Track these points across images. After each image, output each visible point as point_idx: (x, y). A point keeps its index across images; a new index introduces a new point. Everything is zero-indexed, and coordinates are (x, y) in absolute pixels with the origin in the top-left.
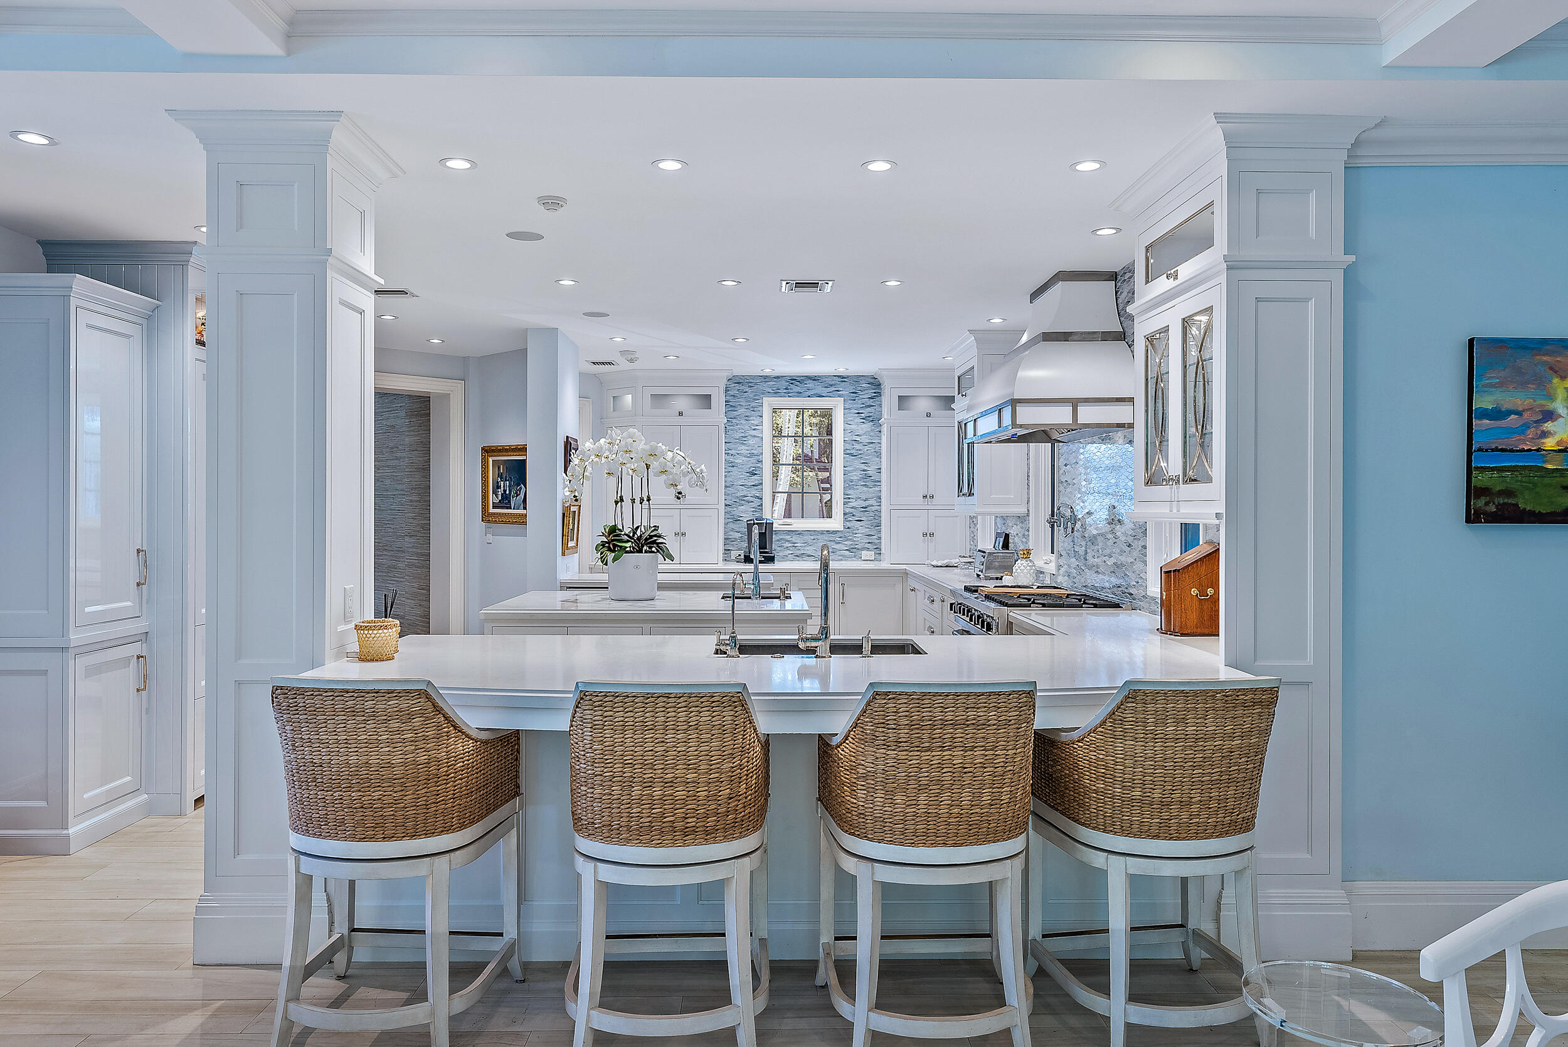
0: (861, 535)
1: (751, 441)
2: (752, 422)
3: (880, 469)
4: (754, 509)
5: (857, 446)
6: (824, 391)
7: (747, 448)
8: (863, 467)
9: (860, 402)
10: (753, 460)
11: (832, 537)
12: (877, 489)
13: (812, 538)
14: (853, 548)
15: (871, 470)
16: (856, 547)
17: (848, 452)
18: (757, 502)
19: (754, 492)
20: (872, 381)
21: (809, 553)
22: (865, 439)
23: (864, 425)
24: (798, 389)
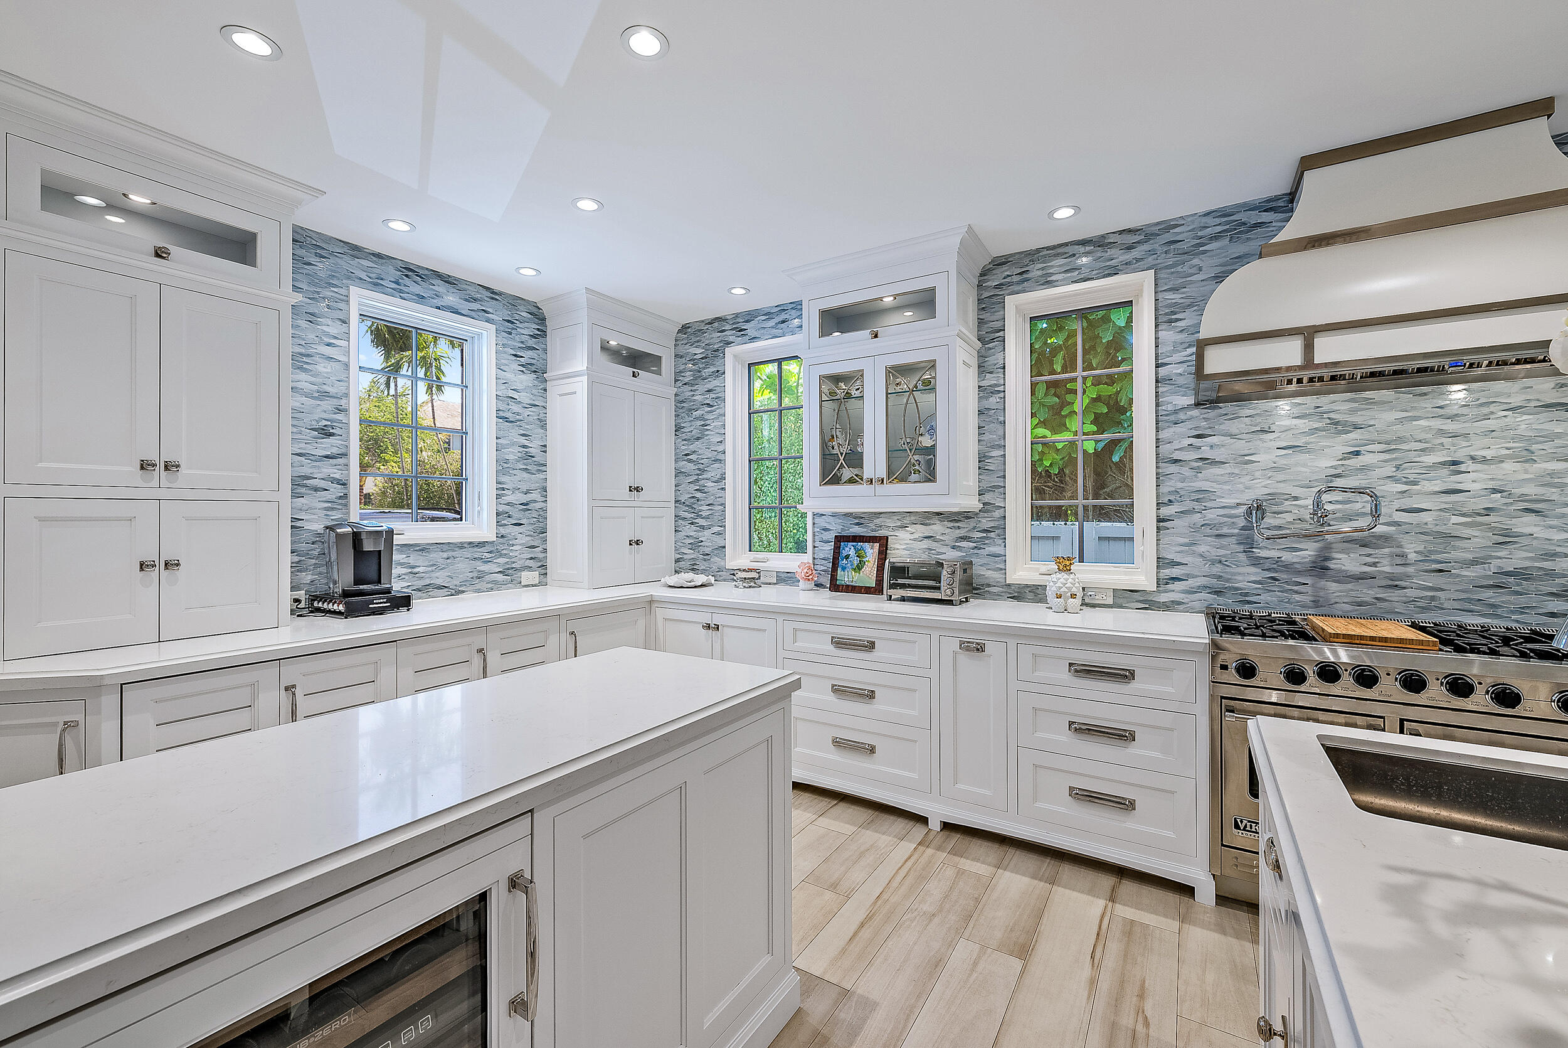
0: (520, 547)
1: (323, 368)
2: (325, 328)
3: (545, 446)
4: (327, 505)
5: (515, 408)
6: (465, 307)
7: (313, 379)
8: (523, 441)
9: (517, 338)
10: (327, 405)
11: (478, 552)
12: (542, 476)
13: (445, 555)
14: (508, 569)
15: (534, 449)
16: (513, 566)
17: (501, 414)
18: (336, 491)
19: (329, 469)
20: (534, 310)
21: (439, 582)
22: (524, 397)
23: (523, 377)
24: (416, 289)
